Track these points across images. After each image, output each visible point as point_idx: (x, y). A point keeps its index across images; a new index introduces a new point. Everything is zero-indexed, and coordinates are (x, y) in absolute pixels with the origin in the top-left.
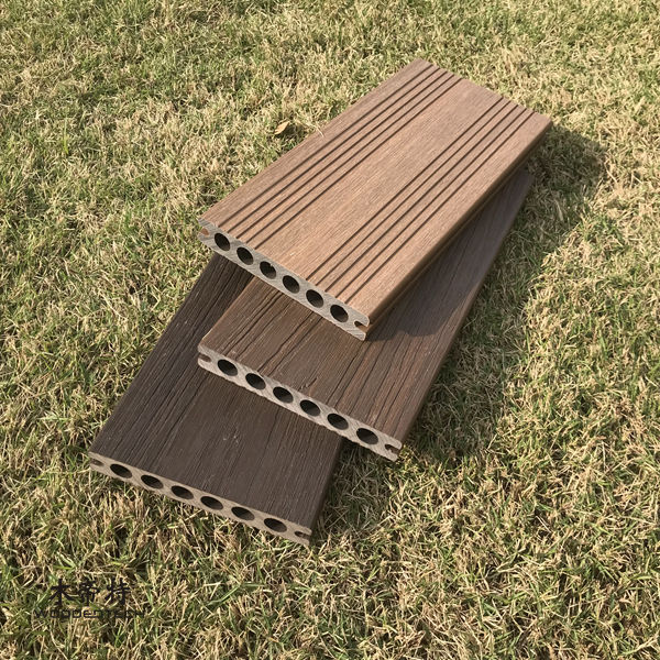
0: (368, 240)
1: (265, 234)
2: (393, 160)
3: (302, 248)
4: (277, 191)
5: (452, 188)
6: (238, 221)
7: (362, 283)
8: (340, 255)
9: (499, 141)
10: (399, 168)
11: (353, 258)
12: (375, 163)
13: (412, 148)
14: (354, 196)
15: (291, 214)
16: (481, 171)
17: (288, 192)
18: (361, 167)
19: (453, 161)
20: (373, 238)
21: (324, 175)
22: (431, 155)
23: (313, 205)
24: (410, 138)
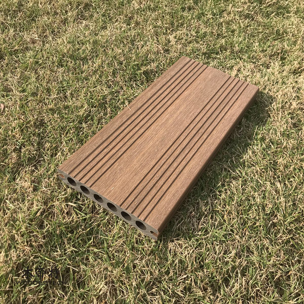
0: (157, 175)
1: (96, 177)
2: (171, 121)
3: (118, 184)
4: (104, 147)
5: (205, 136)
6: (80, 169)
7: (153, 205)
8: (140, 187)
9: (230, 104)
10: (174, 126)
11: (148, 188)
12: (160, 124)
13: (181, 113)
14: (149, 146)
15: (112, 161)
16: (221, 124)
17: (111, 147)
18: (152, 127)
19: (205, 119)
20: (160, 173)
21: (131, 134)
22: (192, 116)
23: (125, 154)
24: (180, 106)
